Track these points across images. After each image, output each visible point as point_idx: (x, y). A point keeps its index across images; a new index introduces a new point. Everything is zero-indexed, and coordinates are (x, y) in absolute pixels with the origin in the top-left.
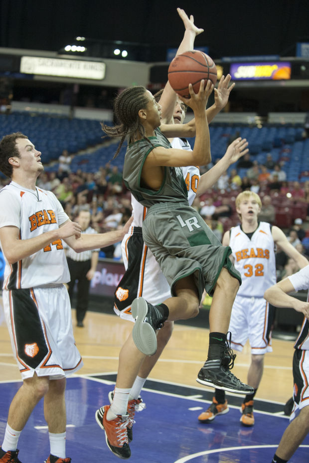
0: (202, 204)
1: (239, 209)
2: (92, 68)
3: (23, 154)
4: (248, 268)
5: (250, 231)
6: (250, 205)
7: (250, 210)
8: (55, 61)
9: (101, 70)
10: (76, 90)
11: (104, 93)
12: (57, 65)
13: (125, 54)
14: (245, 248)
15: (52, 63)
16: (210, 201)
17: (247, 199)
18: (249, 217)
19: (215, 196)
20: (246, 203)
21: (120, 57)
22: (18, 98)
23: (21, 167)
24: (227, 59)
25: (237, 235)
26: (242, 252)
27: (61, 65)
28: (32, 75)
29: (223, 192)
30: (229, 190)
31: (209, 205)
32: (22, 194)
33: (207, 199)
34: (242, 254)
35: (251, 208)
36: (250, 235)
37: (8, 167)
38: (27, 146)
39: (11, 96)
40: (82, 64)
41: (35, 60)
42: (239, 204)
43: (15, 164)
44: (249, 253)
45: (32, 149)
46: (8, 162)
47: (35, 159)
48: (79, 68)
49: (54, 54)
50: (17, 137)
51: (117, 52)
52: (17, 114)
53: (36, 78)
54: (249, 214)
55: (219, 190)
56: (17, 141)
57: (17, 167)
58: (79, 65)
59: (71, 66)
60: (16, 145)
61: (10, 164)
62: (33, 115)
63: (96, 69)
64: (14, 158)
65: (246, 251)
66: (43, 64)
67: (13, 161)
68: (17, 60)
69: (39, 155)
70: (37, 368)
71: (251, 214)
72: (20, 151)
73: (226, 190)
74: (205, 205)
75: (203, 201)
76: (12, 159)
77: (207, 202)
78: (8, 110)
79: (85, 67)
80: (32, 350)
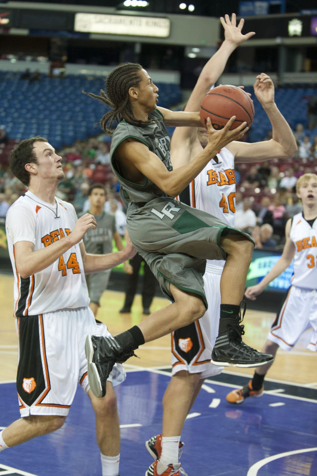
0: (282, 175)
1: (299, 193)
2: (155, 24)
3: (41, 159)
4: (310, 259)
5: (311, 218)
6: (310, 188)
7: (310, 193)
8: (114, 18)
9: (165, 27)
10: (138, 49)
11: (169, 52)
12: (116, 22)
13: (191, 8)
14: (306, 236)
15: (110, 20)
16: (291, 171)
17: (306, 182)
18: (309, 202)
19: (297, 165)
20: (306, 186)
21: (186, 12)
22: (72, 60)
23: (39, 174)
24: (307, 12)
25: (299, 223)
26: (302, 241)
27: (121, 22)
28: (88, 34)
29: (305, 161)
30: (311, 159)
31: (290, 176)
32: (38, 208)
33: (287, 170)
34: (303, 243)
35: (311, 191)
36: (311, 223)
37: (25, 174)
38: (45, 150)
39: (64, 58)
40: (144, 20)
41: (91, 17)
42: (299, 188)
43: (32, 171)
44: (310, 242)
45: (52, 153)
46: (25, 169)
47: (56, 165)
48: (140, 25)
49: (112, 10)
50: (34, 141)
51: (183, 6)
52: (72, 78)
53: (93, 37)
54: (308, 199)
55: (301, 159)
56: (35, 145)
57: (35, 174)
58: (140, 21)
59: (131, 22)
60: (34, 150)
61: (26, 171)
62: (90, 79)
63: (160, 26)
64: (31, 164)
65: (308, 239)
66: (100, 21)
67: (31, 168)
68: (71, 17)
69: (59, 161)
70: (32, 406)
71: (311, 198)
72: (37, 156)
73: (308, 159)
74: (285, 176)
75: (283, 171)
76: (29, 165)
77: (287, 173)
78: (62, 73)
79: (147, 23)
80: (29, 386)
